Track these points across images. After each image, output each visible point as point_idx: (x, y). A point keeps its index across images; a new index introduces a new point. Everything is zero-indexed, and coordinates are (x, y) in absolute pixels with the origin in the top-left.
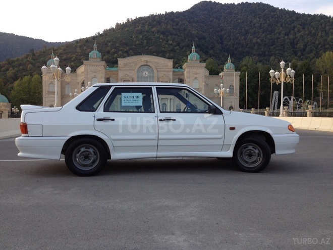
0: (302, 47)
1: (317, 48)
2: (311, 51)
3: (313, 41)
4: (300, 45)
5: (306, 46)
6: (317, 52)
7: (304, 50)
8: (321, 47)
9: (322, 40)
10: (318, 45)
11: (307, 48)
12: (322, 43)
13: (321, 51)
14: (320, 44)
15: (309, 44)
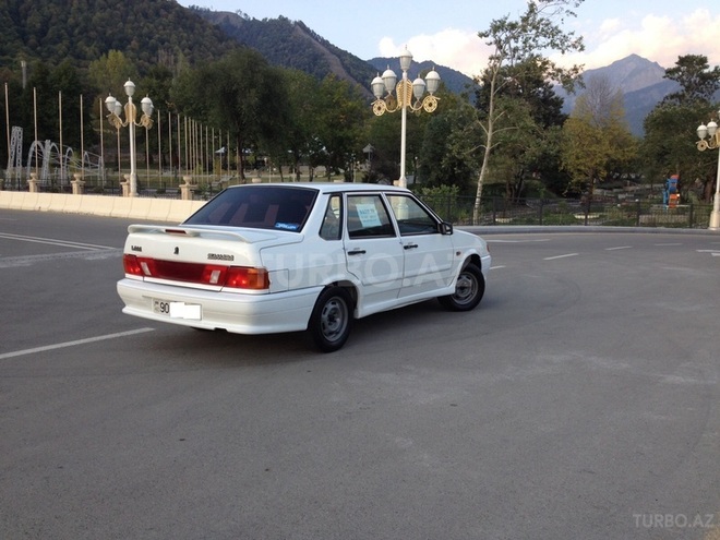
0: (38, 25)
1: (71, 35)
2: (60, 38)
3: (63, 17)
4: (34, 20)
5: (46, 23)
6: (72, 43)
7: (43, 32)
8: (80, 33)
9: (80, 18)
10: (73, 29)
11: (50, 31)
12: (83, 24)
13: (80, 43)
14: (77, 25)
15: (53, 21)
